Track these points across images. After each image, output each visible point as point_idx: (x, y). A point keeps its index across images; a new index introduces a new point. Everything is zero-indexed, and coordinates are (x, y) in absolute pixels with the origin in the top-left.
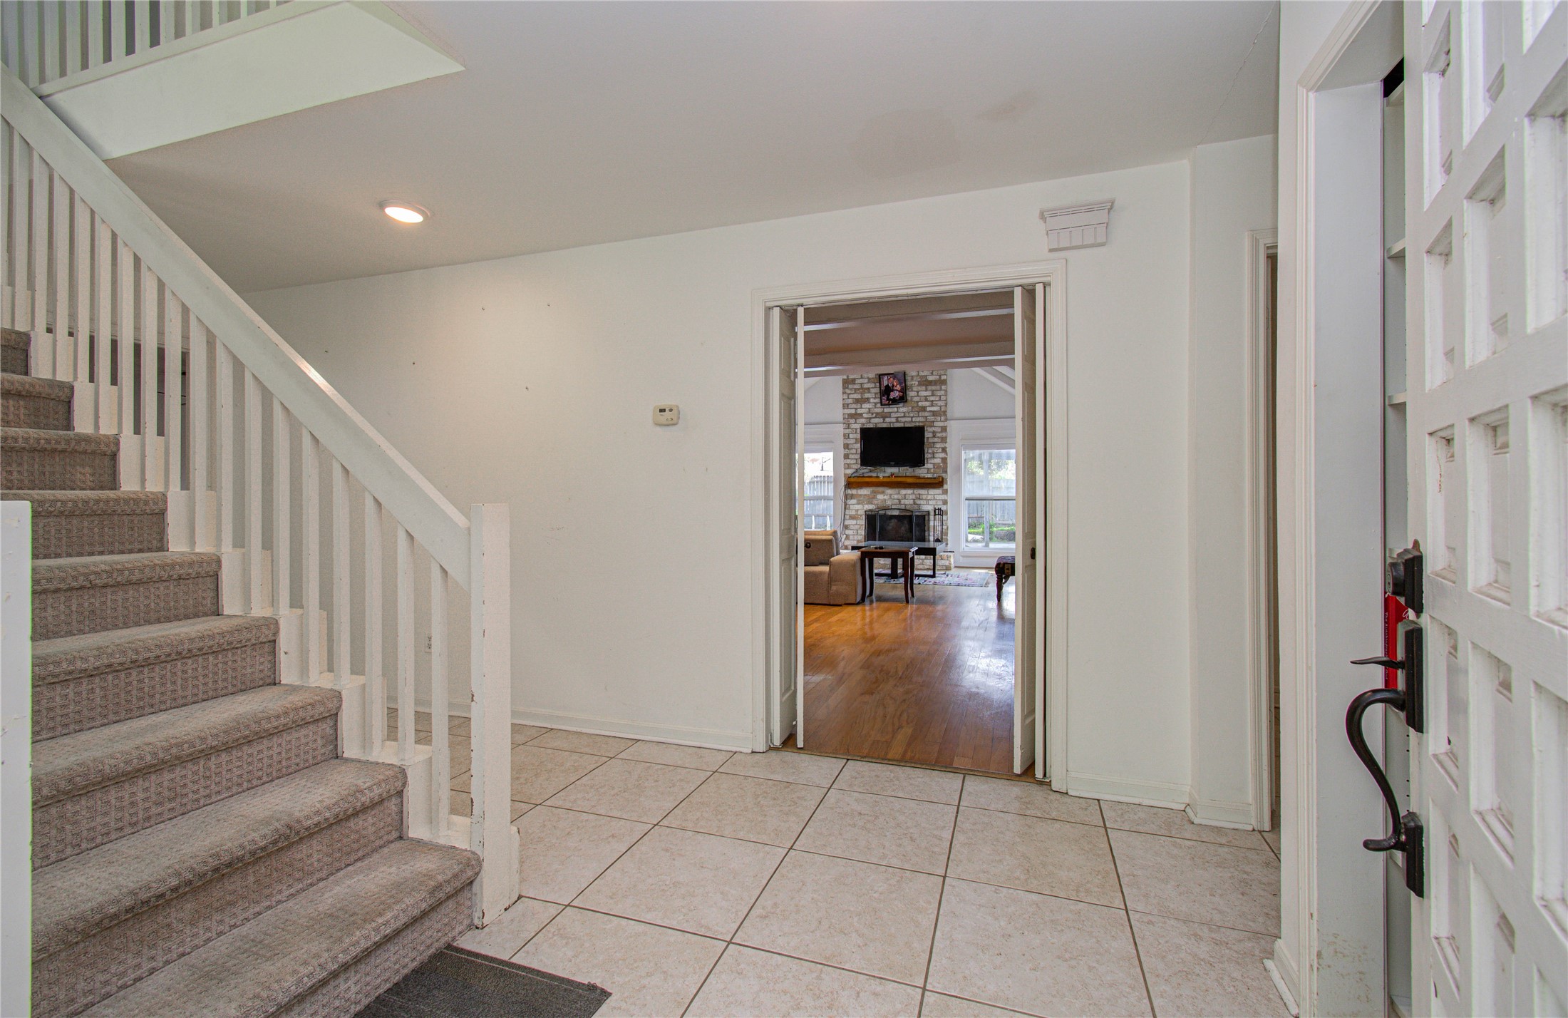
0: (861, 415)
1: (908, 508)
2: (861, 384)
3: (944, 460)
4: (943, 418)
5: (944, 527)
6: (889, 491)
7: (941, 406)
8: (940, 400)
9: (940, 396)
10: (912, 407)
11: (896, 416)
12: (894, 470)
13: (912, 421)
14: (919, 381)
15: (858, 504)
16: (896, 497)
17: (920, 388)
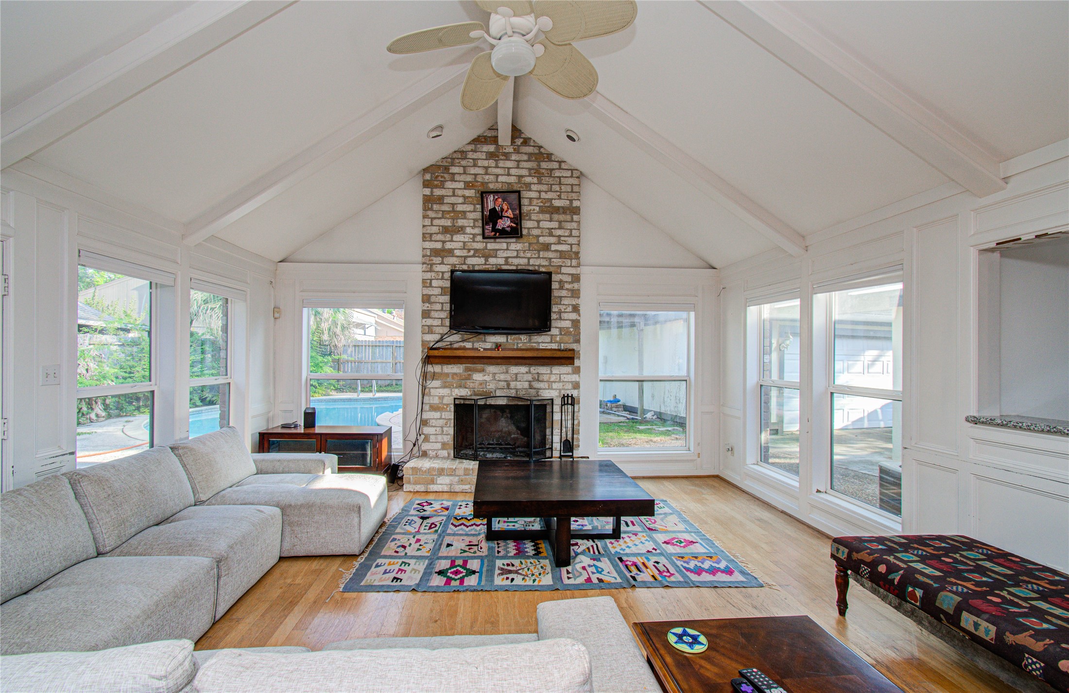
0: (450, 252)
1: (521, 394)
2: (453, 204)
3: (576, 323)
4: (574, 262)
5: (576, 422)
6: (491, 369)
7: (571, 245)
8: (570, 236)
9: (571, 230)
10: (530, 244)
11: (505, 255)
12: (501, 339)
13: (529, 264)
14: (540, 207)
15: (444, 387)
16: (502, 377)
17: (541, 216)
